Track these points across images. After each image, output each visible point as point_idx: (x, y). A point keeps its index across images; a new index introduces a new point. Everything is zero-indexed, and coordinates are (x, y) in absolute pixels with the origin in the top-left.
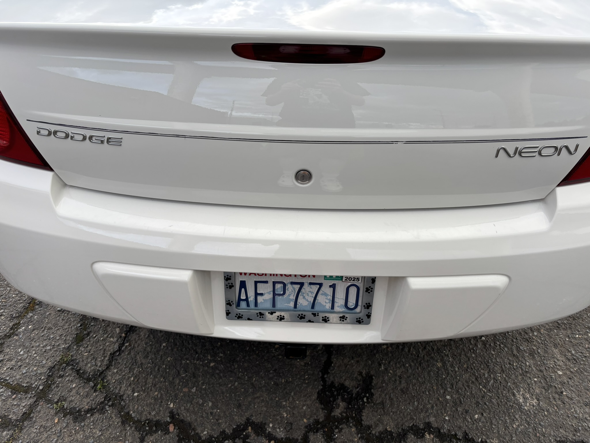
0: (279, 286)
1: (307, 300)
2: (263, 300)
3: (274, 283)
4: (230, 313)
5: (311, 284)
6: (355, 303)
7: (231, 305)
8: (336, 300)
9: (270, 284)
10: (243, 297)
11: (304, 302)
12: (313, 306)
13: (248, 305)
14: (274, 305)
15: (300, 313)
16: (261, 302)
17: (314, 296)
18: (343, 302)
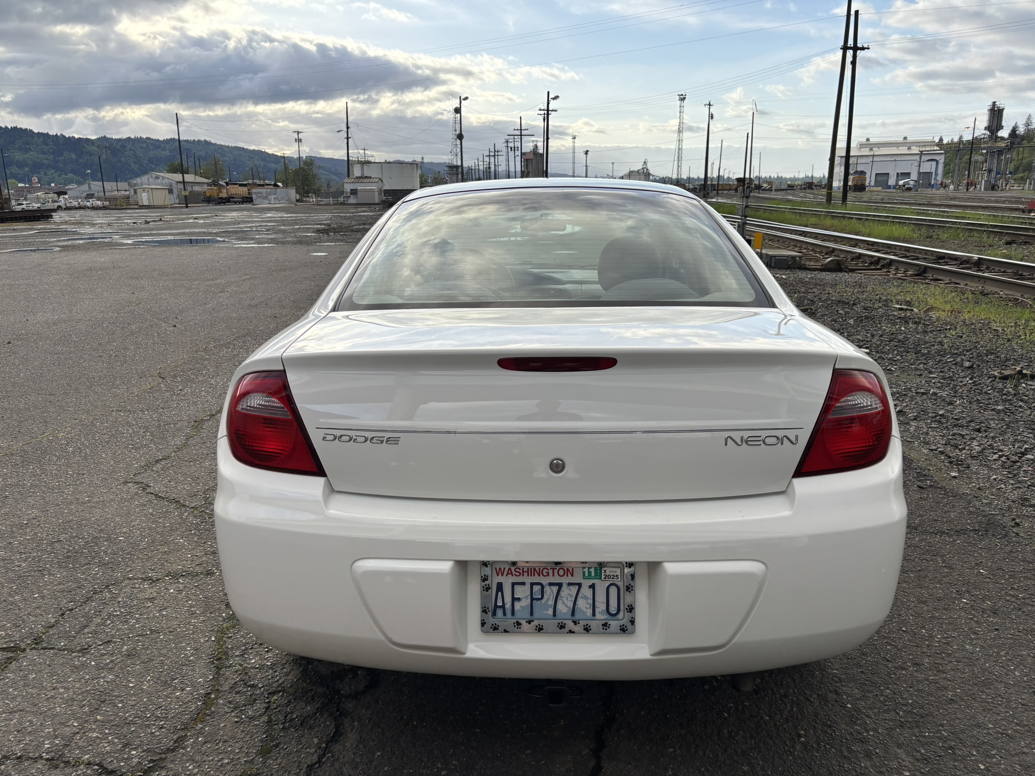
0: (537, 588)
1: (567, 606)
2: (521, 606)
3: (532, 584)
4: (485, 623)
5: (570, 584)
6: (616, 607)
7: (486, 613)
8: (597, 604)
9: (528, 586)
10: (500, 603)
11: (564, 608)
12: (573, 614)
13: (505, 614)
14: (532, 614)
15: (560, 621)
16: (518, 610)
17: (573, 600)
18: (604, 607)
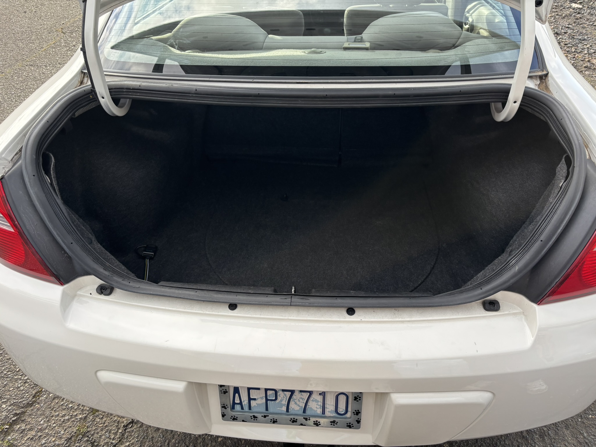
0: (270, 393)
1: (299, 406)
2: (257, 404)
3: (266, 390)
4: (225, 415)
5: (301, 391)
6: (345, 409)
7: (226, 408)
8: (326, 406)
9: (262, 391)
10: (237, 401)
11: (296, 407)
12: (304, 411)
13: (242, 408)
14: (267, 409)
15: (292, 417)
16: (255, 406)
17: (305, 402)
18: (333, 408)
